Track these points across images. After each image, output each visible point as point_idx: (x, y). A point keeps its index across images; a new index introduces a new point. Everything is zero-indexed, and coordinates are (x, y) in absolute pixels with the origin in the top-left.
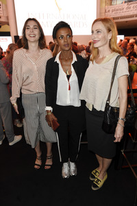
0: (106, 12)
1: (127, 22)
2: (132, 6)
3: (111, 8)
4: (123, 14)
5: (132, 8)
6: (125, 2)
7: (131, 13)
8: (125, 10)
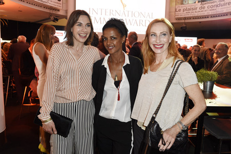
0: (176, 11)
1: (200, 22)
2: (206, 6)
3: (182, 7)
4: (196, 14)
5: (206, 8)
6: (199, 2)
7: (206, 13)
8: (198, 10)
